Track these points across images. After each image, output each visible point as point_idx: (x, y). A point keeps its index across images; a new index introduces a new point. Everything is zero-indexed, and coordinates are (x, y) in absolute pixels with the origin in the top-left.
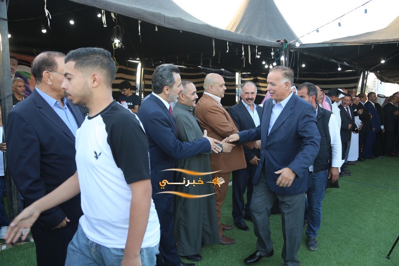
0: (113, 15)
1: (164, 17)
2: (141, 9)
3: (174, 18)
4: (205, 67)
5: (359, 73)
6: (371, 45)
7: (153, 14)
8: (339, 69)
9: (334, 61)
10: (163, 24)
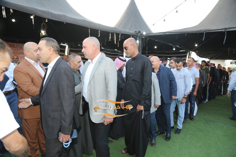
0: (11, 11)
1: (52, 14)
2: (34, 8)
3: (59, 14)
4: (105, 48)
5: (186, 52)
6: (184, 34)
7: (43, 12)
8: (174, 49)
9: (171, 44)
10: (51, 18)
